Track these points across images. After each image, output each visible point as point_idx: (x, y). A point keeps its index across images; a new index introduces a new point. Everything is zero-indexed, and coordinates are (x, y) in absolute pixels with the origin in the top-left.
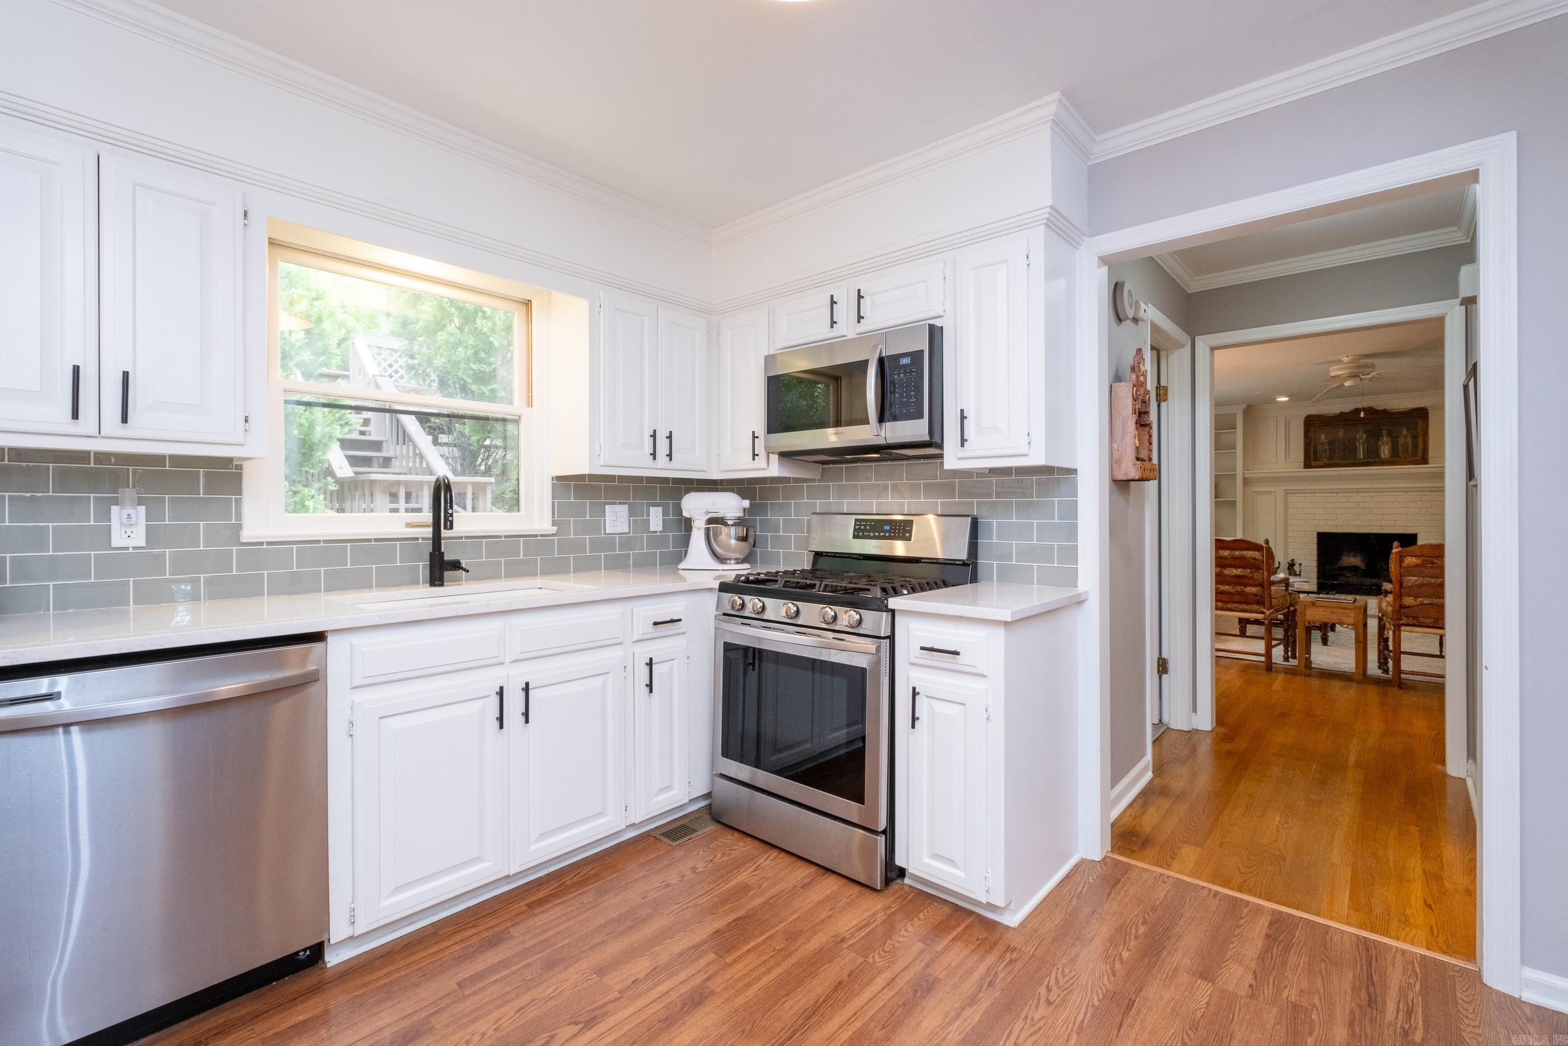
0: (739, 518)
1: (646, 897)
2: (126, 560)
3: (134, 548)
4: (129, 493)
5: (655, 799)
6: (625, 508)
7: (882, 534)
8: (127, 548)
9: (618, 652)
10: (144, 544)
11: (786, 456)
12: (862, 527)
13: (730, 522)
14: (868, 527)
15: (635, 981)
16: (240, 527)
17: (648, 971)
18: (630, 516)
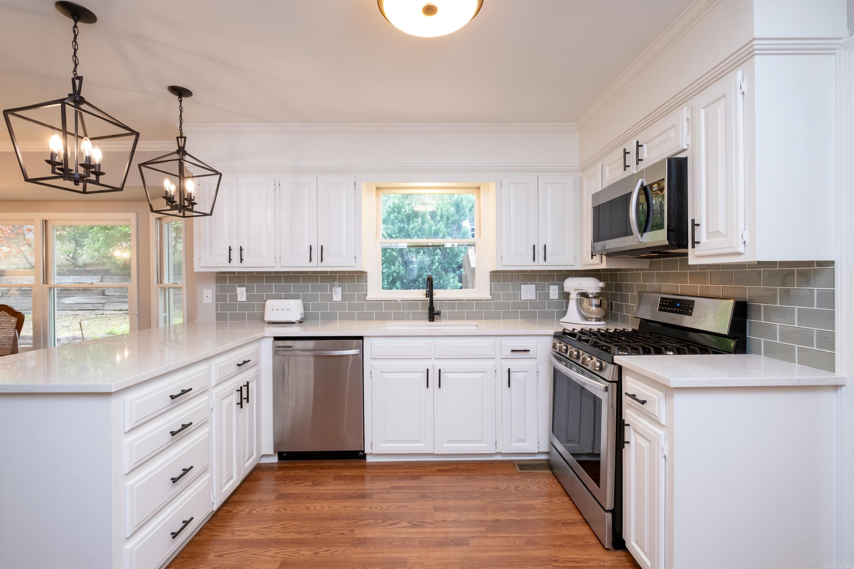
0: (597, 293)
1: (483, 489)
2: (335, 305)
3: (339, 301)
4: (336, 283)
5: (514, 444)
6: (533, 286)
7: (675, 309)
8: (337, 301)
9: (492, 362)
10: (341, 300)
11: (611, 255)
12: (664, 303)
13: (590, 296)
14: (667, 304)
15: (445, 520)
16: (366, 295)
17: (453, 520)
18: (536, 290)
